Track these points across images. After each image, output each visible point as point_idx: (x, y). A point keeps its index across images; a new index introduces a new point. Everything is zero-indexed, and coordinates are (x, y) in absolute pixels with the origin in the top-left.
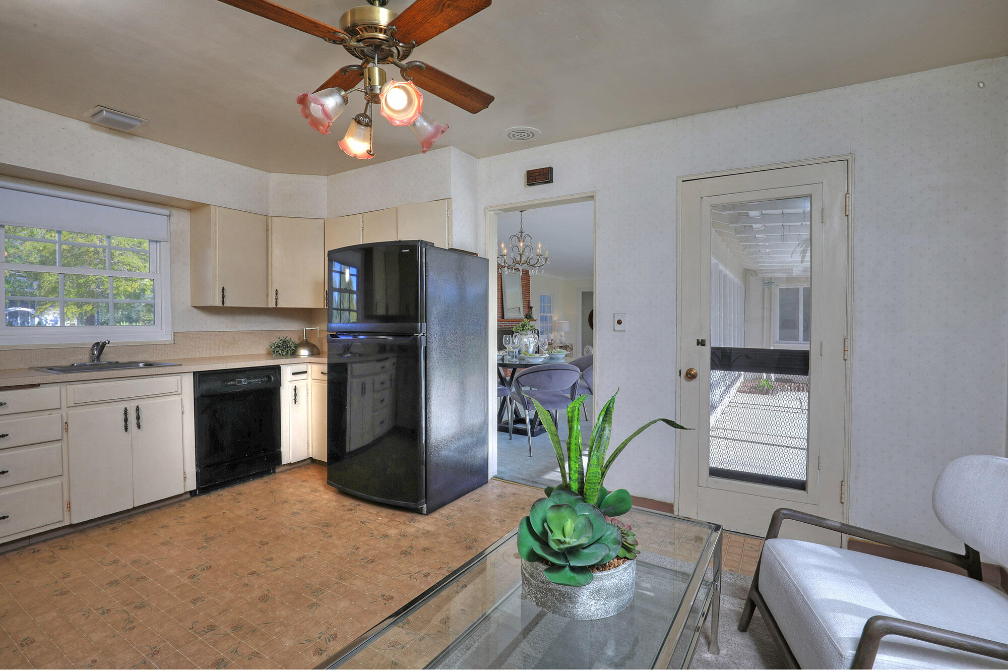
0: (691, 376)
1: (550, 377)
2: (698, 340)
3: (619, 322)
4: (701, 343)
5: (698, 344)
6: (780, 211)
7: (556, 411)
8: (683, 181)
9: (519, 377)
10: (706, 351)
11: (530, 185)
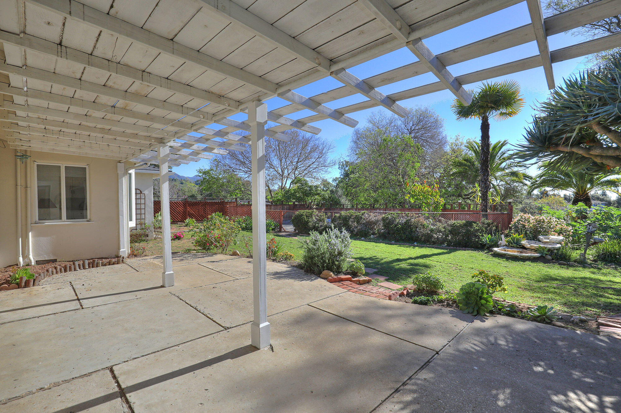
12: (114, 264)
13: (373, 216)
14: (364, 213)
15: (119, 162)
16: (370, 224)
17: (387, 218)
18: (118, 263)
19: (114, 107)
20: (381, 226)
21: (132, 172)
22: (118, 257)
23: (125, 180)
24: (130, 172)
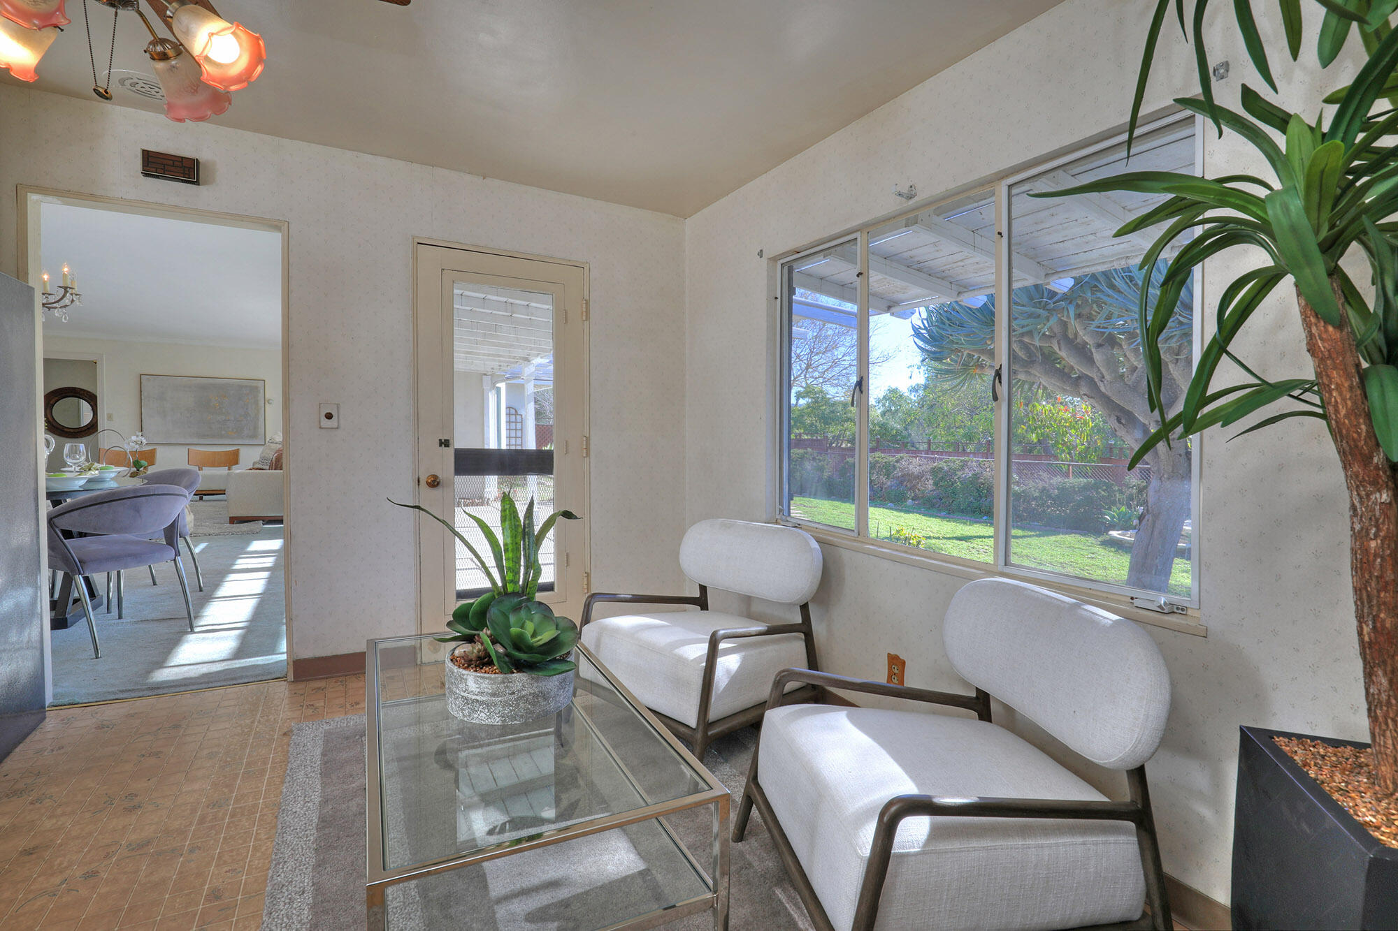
0: (434, 483)
1: (137, 510)
2: (440, 440)
3: (329, 416)
4: (445, 443)
5: (440, 445)
6: (482, 296)
7: (150, 567)
8: (418, 243)
9: (54, 518)
10: (449, 454)
11: (146, 175)
12: (477, 505)
13: (915, 465)
14: (902, 458)
15: (485, 375)
16: (909, 479)
17: (940, 468)
18: (482, 504)
19: (506, 302)
20: (930, 484)
21: (502, 386)
22: (481, 498)
23: (492, 398)
24: (498, 385)
